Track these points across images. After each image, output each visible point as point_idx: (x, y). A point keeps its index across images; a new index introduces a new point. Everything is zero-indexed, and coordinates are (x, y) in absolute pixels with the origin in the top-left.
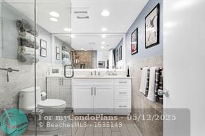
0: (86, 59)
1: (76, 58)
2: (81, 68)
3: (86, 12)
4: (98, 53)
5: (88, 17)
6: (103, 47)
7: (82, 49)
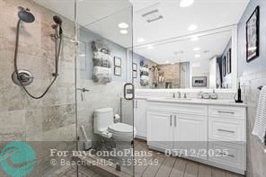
0: (173, 75)
1: (160, 75)
2: (167, 87)
3: (157, 11)
4: (192, 65)
5: (161, 17)
6: (197, 56)
7: (167, 62)
